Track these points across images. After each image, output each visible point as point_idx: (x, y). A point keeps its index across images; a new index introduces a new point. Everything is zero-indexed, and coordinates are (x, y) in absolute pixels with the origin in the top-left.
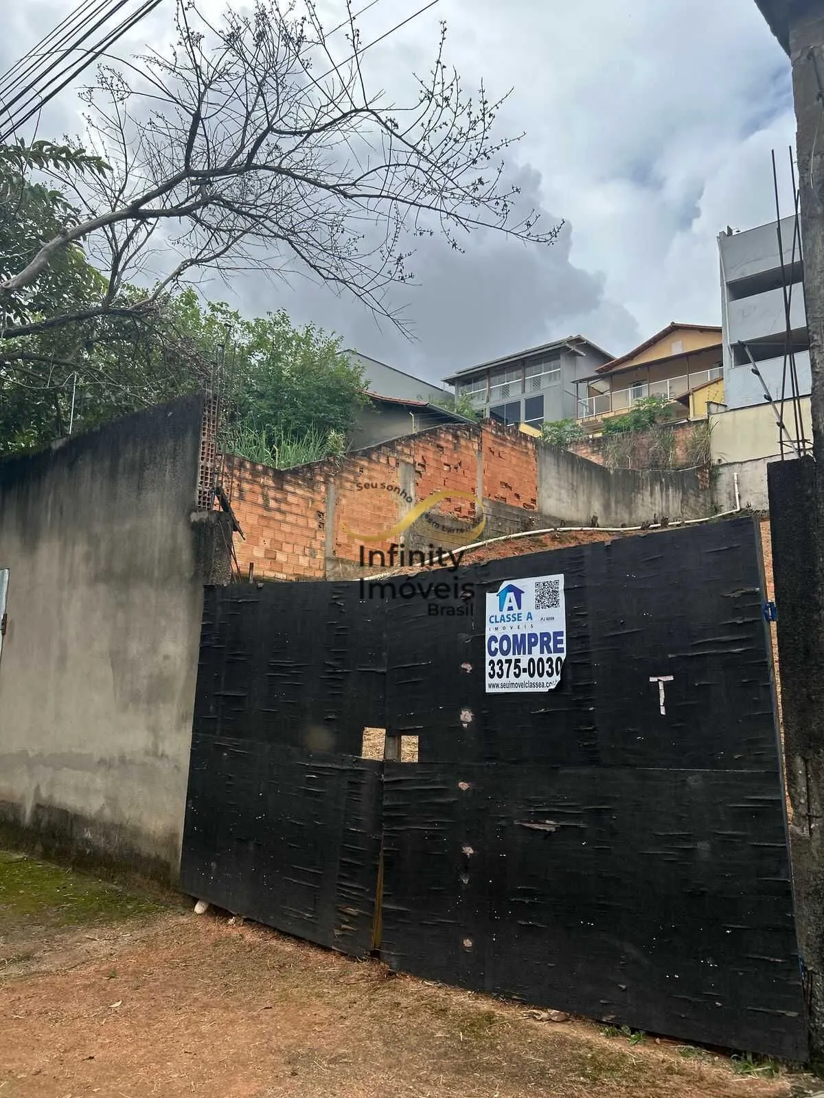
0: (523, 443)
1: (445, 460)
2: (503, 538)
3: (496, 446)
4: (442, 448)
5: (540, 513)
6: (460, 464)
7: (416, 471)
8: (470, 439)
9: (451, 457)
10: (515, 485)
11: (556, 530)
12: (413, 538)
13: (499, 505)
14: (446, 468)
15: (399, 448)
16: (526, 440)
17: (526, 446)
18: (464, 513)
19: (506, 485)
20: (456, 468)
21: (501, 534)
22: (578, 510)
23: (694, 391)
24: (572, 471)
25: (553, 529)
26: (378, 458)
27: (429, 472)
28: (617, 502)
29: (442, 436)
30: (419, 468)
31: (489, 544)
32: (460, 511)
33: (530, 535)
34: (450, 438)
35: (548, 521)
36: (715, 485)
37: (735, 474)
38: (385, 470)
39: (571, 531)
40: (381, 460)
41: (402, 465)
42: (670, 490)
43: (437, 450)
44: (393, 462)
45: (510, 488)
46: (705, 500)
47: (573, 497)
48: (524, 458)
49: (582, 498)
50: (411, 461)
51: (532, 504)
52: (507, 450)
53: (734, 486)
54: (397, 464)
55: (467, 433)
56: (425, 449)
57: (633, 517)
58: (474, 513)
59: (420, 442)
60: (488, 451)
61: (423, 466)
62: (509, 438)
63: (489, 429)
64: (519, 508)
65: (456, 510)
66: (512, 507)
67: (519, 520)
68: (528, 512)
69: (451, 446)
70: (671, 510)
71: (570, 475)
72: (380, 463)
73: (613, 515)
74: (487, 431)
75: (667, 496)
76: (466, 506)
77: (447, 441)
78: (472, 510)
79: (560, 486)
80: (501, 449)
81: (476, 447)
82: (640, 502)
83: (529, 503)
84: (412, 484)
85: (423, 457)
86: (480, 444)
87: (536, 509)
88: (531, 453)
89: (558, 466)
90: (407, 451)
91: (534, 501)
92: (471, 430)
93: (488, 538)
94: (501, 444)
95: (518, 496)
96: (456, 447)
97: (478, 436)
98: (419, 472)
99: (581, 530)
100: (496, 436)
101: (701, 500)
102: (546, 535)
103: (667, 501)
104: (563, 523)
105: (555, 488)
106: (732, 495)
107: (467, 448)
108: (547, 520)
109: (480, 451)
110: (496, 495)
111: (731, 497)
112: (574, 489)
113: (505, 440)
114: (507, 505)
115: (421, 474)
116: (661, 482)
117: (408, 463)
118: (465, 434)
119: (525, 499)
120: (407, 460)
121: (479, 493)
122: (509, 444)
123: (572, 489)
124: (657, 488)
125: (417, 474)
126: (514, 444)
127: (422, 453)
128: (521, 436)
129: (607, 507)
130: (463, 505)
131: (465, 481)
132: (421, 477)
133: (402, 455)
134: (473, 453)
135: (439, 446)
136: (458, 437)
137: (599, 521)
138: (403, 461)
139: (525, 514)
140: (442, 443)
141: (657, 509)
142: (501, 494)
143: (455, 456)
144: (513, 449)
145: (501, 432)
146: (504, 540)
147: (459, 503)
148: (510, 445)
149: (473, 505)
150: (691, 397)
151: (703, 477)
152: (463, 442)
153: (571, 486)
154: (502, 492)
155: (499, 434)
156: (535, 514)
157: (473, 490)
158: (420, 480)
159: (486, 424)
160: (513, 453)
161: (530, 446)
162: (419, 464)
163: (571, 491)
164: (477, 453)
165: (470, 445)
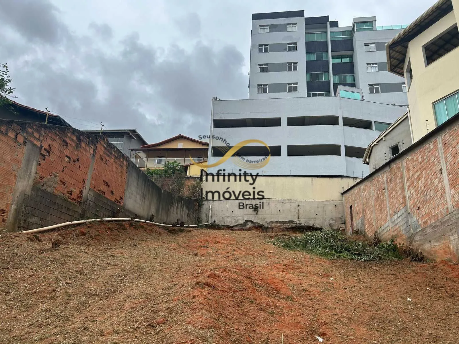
0: (122, 160)
1: (67, 152)
2: (99, 219)
3: (105, 156)
4: (67, 143)
5: (123, 207)
6: (78, 159)
7: (41, 154)
8: (88, 144)
9: (73, 152)
10: (112, 185)
11: (132, 220)
12: (25, 208)
13: (99, 195)
14: (67, 159)
15: (30, 130)
16: (123, 158)
17: (123, 162)
18: (74, 196)
19: (107, 183)
20: (74, 162)
21: (99, 217)
22: (144, 210)
24: (145, 186)
25: (131, 219)
26: (7, 131)
27: (52, 158)
28: (162, 209)
29: (69, 135)
30: (44, 152)
31: (89, 222)
32: (71, 194)
33: (116, 221)
35: (127, 214)
36: (200, 209)
37: (210, 205)
38: (12, 143)
39: (140, 222)
40: (9, 134)
41: (29, 146)
42: (184, 208)
43: (63, 143)
44: (21, 139)
45: (109, 186)
46: (196, 216)
47: (142, 201)
48: (120, 168)
49: (147, 202)
50: (38, 144)
51: (120, 200)
52: (111, 161)
53: (209, 211)
54: (25, 143)
55: (88, 140)
56: (53, 140)
57: (168, 219)
58: (81, 197)
59: (49, 132)
60: (99, 158)
61: (48, 152)
62: (113, 153)
63: (103, 143)
64: (112, 201)
65: (68, 192)
66: (108, 199)
67: (111, 209)
68: (117, 205)
69: (74, 145)
70: (183, 218)
71: (143, 186)
72: (8, 135)
73: (160, 216)
74: (101, 144)
75: (183, 210)
76: (76, 191)
77: (72, 140)
78: (80, 195)
79: (137, 193)
80: (108, 159)
81: (92, 151)
82: (172, 211)
83: (118, 199)
84: (35, 163)
85: (49, 145)
86: (95, 150)
87: (122, 204)
88: (125, 167)
90: (36, 135)
91: (121, 198)
92: (91, 139)
93: (88, 218)
94: (109, 156)
95: (112, 193)
96: (78, 146)
97: (95, 144)
98: (44, 156)
99: (145, 222)
100: (106, 149)
101: (194, 216)
102: (127, 222)
103: (183, 213)
104: (137, 216)
105: (135, 193)
106: (208, 215)
107: (85, 150)
108: (127, 213)
109: (94, 155)
110: (99, 189)
112: (144, 197)
113: (111, 153)
114: (105, 197)
115: (45, 158)
116: (181, 203)
117: (35, 145)
118: (86, 140)
119: (117, 196)
120: (35, 142)
121: (88, 185)
122: (113, 157)
123: (143, 196)
124: (180, 205)
125: (41, 156)
126: (116, 158)
127: (49, 141)
128: (121, 155)
129: (157, 210)
130: (74, 190)
131: (80, 173)
132: (44, 160)
133: (30, 136)
134: (88, 154)
135: (64, 141)
136: (80, 140)
137: (154, 218)
138: (32, 142)
139: (115, 206)
140: (68, 140)
142: (102, 189)
143: (76, 152)
144: (115, 161)
145: (110, 147)
146: (100, 222)
147: (71, 188)
148: (114, 158)
149: (81, 192)
151: (196, 204)
152: (83, 145)
153: (142, 194)
154: (103, 188)
155: (108, 148)
156: (121, 207)
157: (84, 181)
158: (42, 162)
159: (101, 138)
160: (114, 164)
161: (125, 163)
162: (45, 149)
163: (142, 198)
164: (92, 156)
165: (88, 148)
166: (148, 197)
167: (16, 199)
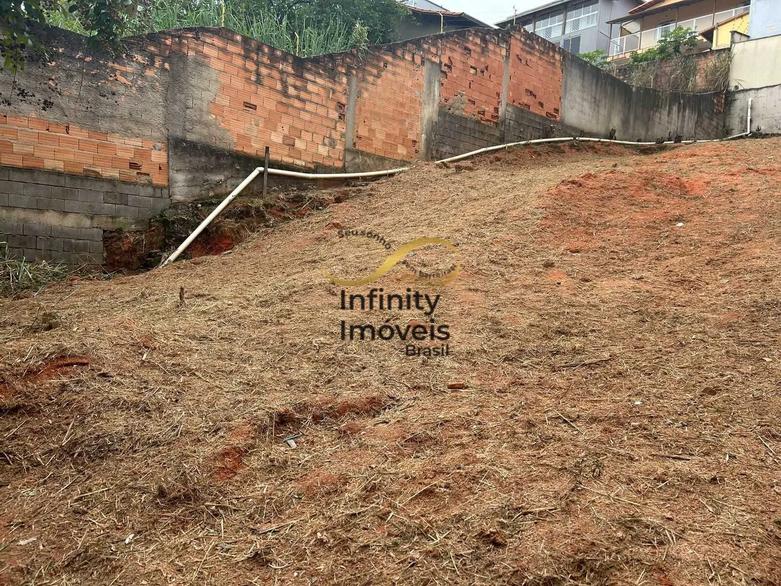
0: (551, 54)
1: (471, 62)
2: (523, 142)
3: (524, 54)
4: (470, 50)
5: (562, 122)
6: (487, 68)
7: (442, 72)
8: (498, 44)
9: (478, 60)
10: (539, 94)
11: (575, 139)
12: (435, 137)
13: (522, 111)
14: (472, 71)
15: (426, 46)
16: (554, 51)
17: (553, 57)
18: (488, 116)
19: (531, 93)
20: (482, 72)
21: (524, 139)
22: (598, 123)
23: (719, 26)
24: (597, 86)
25: (572, 138)
26: (403, 55)
27: (454, 74)
28: (636, 118)
29: (471, 38)
30: (445, 69)
31: (509, 147)
32: (483, 114)
33: (549, 142)
34: (478, 41)
35: (569, 131)
36: (730, 110)
37: (750, 100)
38: (410, 67)
39: (589, 141)
40: (406, 57)
41: (428, 65)
42: (687, 111)
43: (465, 52)
44: (418, 60)
45: (535, 96)
46: (718, 123)
47: (594, 110)
48: (550, 67)
49: (603, 112)
50: (437, 60)
51: (554, 114)
52: (534, 59)
53: (747, 111)
54: (423, 63)
55: (496, 38)
56: (452, 50)
57: (649, 133)
58: (497, 117)
59: (447, 42)
60: (516, 58)
61: (450, 67)
62: (537, 47)
63: (518, 36)
64: (542, 116)
65: (479, 113)
66: (535, 115)
67: (541, 128)
68: (550, 121)
69: (478, 50)
70: (685, 129)
71: (594, 87)
72: (405, 59)
73: (631, 131)
74: (516, 39)
75: (684, 116)
76: (490, 110)
77: (476, 44)
78: (495, 114)
79: (583, 99)
80: (529, 57)
81: (504, 52)
82: (657, 120)
83: (552, 112)
84: (437, 84)
85: (449, 58)
86: (508, 50)
87: (558, 119)
88: (558, 64)
89: (584, 80)
90: (433, 50)
91: (557, 110)
92: (500, 35)
93: (510, 142)
94: (530, 53)
95: (541, 104)
96: (484, 50)
97: (507, 42)
98: (445, 73)
99: (599, 141)
100: (524, 44)
101: (714, 123)
102: (566, 144)
103: (683, 121)
104: (583, 133)
105: (579, 100)
106: (744, 118)
107: (495, 53)
108: (567, 129)
109: (507, 57)
110: (520, 101)
111: (743, 121)
112: (596, 103)
113: (533, 48)
114: (530, 112)
115: (447, 75)
116: (680, 104)
117: (433, 63)
118: (494, 38)
119: (549, 107)
120: (433, 59)
121: (504, 100)
122: (536, 53)
123: (595, 102)
124: (675, 109)
125: (442, 75)
126: (542, 53)
127: (448, 53)
128: (549, 47)
129: (625, 122)
130: (487, 109)
131: (491, 85)
132: (447, 78)
133: (427, 53)
134: (499, 58)
135: (466, 48)
136: (486, 41)
137: (616, 134)
138: (430, 60)
139: (547, 123)
140: (470, 46)
141: (673, 128)
142: (526, 102)
143: (482, 60)
144: (540, 58)
145: (530, 40)
146: (525, 145)
147: (483, 107)
148: (538, 55)
149: (496, 110)
150: (715, 32)
151: (719, 102)
152: (491, 47)
153: (593, 100)
154: (526, 99)
155: (528, 42)
156: (556, 122)
157: (498, 94)
158: (445, 81)
159: (515, 31)
160: (540, 62)
161: (557, 57)
162: (445, 65)
163: (593, 105)
164: (504, 59)
165: (498, 50)
166: (605, 103)
167: (425, 127)
